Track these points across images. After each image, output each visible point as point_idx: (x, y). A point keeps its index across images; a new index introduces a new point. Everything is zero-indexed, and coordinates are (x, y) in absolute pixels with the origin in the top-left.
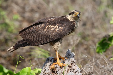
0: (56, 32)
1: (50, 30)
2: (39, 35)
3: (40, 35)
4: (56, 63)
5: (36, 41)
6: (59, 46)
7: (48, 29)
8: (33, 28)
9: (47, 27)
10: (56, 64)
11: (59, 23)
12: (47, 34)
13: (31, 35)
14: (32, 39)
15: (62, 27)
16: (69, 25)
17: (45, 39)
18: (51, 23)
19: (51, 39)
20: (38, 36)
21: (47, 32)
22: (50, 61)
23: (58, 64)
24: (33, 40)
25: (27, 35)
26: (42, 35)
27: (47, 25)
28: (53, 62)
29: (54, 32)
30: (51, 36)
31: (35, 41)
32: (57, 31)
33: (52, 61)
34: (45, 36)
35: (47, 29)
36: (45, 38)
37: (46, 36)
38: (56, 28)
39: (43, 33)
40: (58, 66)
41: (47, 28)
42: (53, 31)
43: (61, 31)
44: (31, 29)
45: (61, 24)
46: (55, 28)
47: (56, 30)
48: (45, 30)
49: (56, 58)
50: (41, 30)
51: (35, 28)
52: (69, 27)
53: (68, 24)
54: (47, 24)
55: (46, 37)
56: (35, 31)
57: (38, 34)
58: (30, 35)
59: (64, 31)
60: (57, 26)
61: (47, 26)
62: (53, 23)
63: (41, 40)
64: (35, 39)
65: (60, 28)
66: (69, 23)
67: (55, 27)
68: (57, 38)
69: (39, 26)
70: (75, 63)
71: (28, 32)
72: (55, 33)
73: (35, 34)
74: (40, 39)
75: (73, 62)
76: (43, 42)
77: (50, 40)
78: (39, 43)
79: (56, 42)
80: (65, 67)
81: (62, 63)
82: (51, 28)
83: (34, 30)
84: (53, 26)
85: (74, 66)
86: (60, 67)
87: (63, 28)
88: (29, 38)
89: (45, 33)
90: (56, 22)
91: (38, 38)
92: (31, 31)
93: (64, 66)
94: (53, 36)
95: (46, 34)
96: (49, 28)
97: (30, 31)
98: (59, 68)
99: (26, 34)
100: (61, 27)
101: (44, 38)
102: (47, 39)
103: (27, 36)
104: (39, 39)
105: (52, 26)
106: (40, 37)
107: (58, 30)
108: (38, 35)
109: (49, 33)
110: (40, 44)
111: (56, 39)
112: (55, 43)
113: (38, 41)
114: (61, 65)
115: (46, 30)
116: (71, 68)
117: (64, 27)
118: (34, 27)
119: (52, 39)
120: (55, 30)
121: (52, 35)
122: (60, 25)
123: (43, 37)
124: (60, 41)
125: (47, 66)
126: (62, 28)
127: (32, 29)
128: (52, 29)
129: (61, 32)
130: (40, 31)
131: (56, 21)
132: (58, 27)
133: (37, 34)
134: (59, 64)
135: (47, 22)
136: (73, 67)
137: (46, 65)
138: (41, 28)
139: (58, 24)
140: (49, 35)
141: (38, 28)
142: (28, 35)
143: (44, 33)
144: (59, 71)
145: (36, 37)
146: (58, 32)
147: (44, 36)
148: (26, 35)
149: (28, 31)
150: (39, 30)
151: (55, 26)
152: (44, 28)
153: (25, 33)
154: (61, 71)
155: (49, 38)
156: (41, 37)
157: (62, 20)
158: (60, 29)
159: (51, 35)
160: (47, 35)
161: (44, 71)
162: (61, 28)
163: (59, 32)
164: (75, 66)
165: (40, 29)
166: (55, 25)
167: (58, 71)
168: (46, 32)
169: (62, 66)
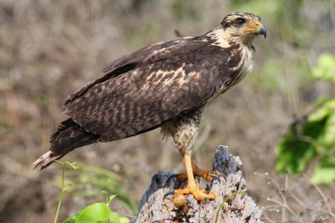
0: (181, 89)
1: (159, 84)
2: (127, 106)
3: (130, 103)
4: (186, 190)
5: (119, 125)
6: (193, 133)
7: (154, 83)
8: (106, 85)
9: (149, 78)
10: (185, 194)
11: (188, 58)
12: (153, 98)
13: (103, 107)
14: (106, 119)
15: (197, 71)
16: (221, 62)
17: (147, 115)
18: (160, 63)
19: (165, 115)
20: (124, 109)
21: (150, 94)
22: (163, 185)
23: (190, 193)
24: (109, 123)
25: (90, 108)
26: (136, 105)
27: (151, 72)
28: (175, 188)
29: (174, 91)
30: (167, 105)
31: (116, 126)
32: (183, 85)
33: (172, 184)
34: (145, 107)
35: (151, 84)
36: (147, 112)
37: (148, 104)
38: (180, 75)
39: (139, 97)
40: (191, 197)
41: (151, 80)
42: (170, 88)
43: (197, 84)
44: (100, 90)
45: (193, 63)
46: (175, 76)
47: (181, 85)
48: (145, 87)
49: (186, 174)
50: (130, 88)
51: (112, 86)
52: (219, 70)
53: (215, 59)
54: (150, 67)
55: (149, 109)
56: (113, 93)
57: (122, 103)
58: (97, 107)
59: (204, 84)
60: (180, 69)
61: (149, 75)
62: (168, 61)
63: (134, 119)
64: (114, 118)
65: (192, 74)
66: (218, 56)
67: (176, 73)
68: (185, 109)
69: (124, 78)
70: (243, 189)
71: (91, 100)
72: (178, 92)
73: (115, 104)
74: (132, 118)
75: (238, 185)
76: (143, 125)
77: (162, 117)
78: (128, 128)
79: (183, 121)
80: (213, 202)
81: (204, 190)
82: (163, 80)
83: (109, 91)
84: (169, 70)
85: (242, 198)
86: (199, 202)
87: (202, 74)
88: (97, 116)
89: (146, 97)
90: (177, 58)
91: (123, 116)
92: (100, 95)
93: (211, 200)
94: (171, 103)
95: (150, 98)
96: (157, 80)
97: (96, 97)
98: (196, 207)
99: (86, 107)
100: (194, 73)
101: (143, 111)
102: (153, 116)
103: (88, 114)
104: (127, 118)
105: (165, 73)
106: (131, 112)
107: (187, 81)
108: (124, 104)
109: (158, 95)
110: (132, 132)
111: (183, 113)
112: (180, 125)
113: (126, 123)
114: (202, 194)
115: (148, 87)
116: (233, 206)
117: (206, 72)
118: (111, 81)
119: (169, 112)
120: (175, 84)
121: (168, 100)
122: (191, 65)
123: (139, 109)
124: (196, 117)
125: (157, 199)
126: (198, 75)
127: (103, 88)
128: (167, 82)
129: (195, 87)
130: (130, 91)
131: (176, 55)
132: (184, 74)
133: (119, 102)
134: (195, 193)
135: (150, 62)
136: (239, 202)
137: (152, 196)
138: (129, 81)
139: (184, 64)
140: (160, 103)
141: (122, 83)
142: (93, 108)
143: (142, 97)
144: (197, 214)
145: (117, 112)
146: (187, 88)
147: (142, 106)
148: (86, 110)
149: (91, 96)
150: (126, 89)
151: (175, 70)
152: (140, 81)
153: (83, 103)
154: (202, 216)
155: (160, 113)
156: (135, 108)
157: (196, 50)
158: (193, 79)
159: (165, 102)
160: (151, 101)
161: (146, 215)
162: (195, 75)
163: (190, 87)
164: (243, 200)
165: (128, 85)
166: (176, 66)
167: (193, 216)
168: (147, 92)
169: (205, 199)
